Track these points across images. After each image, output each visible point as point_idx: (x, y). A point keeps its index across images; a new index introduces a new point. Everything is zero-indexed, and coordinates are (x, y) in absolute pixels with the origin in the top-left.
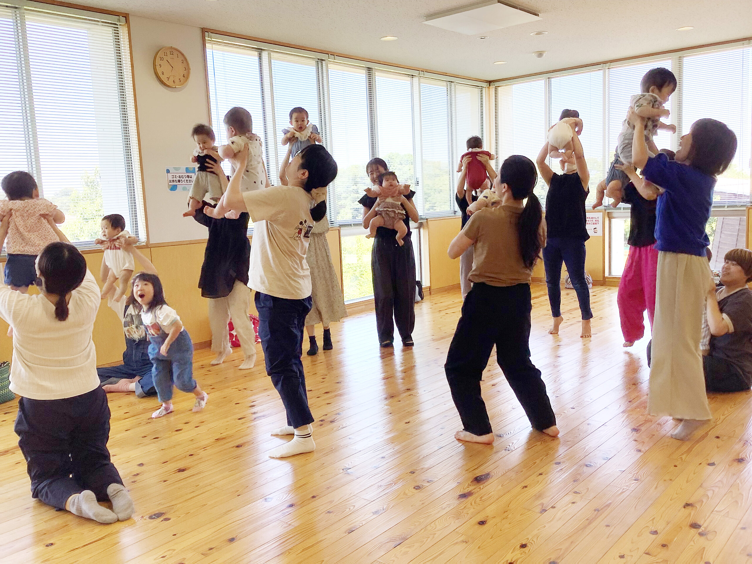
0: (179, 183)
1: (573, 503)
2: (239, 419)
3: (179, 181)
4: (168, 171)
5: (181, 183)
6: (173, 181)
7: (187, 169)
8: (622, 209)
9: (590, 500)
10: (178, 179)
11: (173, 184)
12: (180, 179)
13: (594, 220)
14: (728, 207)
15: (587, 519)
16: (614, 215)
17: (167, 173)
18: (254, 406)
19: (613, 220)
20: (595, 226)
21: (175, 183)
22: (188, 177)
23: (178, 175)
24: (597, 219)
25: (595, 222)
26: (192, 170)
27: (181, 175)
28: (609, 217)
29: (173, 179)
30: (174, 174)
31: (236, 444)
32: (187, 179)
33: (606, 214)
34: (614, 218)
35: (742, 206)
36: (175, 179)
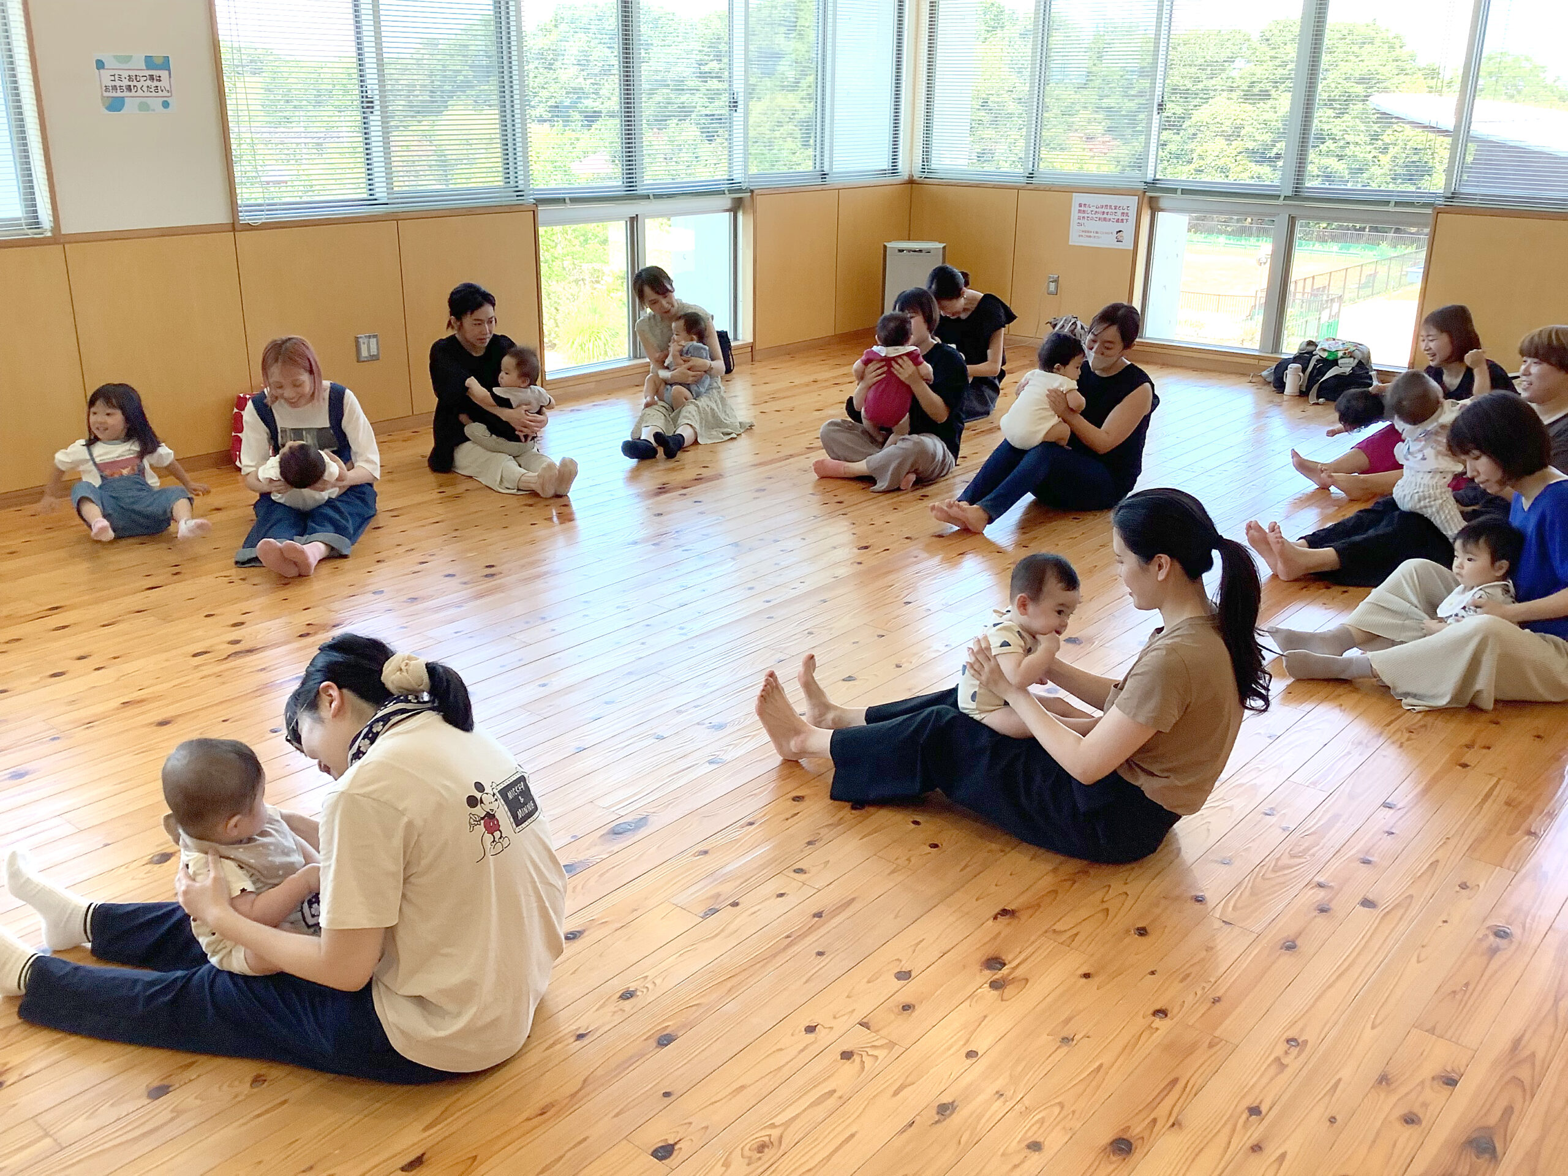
0: (128, 94)
1: (781, 895)
2: (195, 655)
3: (129, 88)
4: (100, 65)
5: (133, 93)
6: (115, 88)
7: (149, 60)
8: (1179, 192)
9: (816, 891)
10: (126, 83)
11: (114, 94)
12: (131, 83)
13: (1119, 212)
14: (1397, 204)
15: (788, 937)
16: (1163, 203)
17: (98, 68)
18: (243, 623)
19: (1161, 216)
20: (1120, 226)
21: (119, 94)
22: (152, 77)
23: (125, 74)
24: (1125, 211)
25: (1120, 218)
26: (160, 61)
27: (133, 73)
28: (1151, 208)
29: (113, 83)
30: (117, 72)
31: (160, 718)
32: (149, 83)
33: (1146, 200)
34: (1162, 210)
35: (1425, 205)
36: (118, 83)
